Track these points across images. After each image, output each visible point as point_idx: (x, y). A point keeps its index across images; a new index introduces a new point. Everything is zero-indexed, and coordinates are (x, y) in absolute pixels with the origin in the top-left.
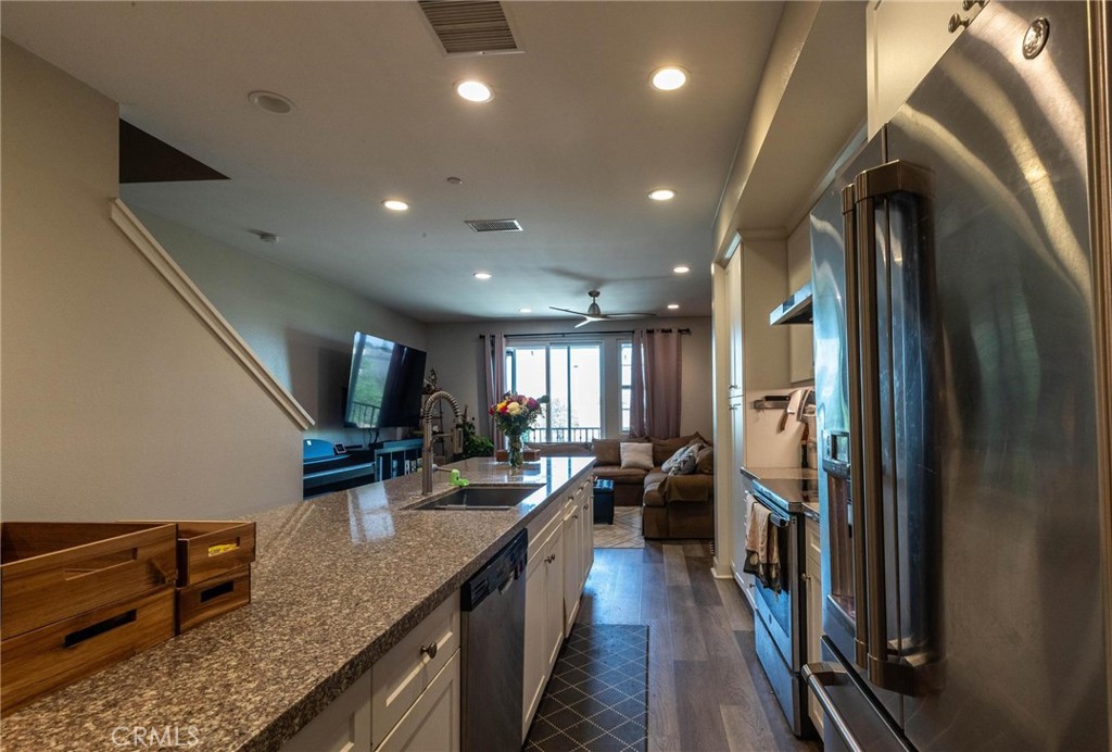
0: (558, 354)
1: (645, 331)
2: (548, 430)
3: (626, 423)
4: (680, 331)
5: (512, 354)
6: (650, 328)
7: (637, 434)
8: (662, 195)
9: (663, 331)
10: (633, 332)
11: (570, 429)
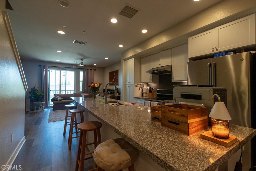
0: (63, 72)
1: (86, 69)
2: (60, 91)
3: (81, 89)
4: (94, 70)
5: (49, 71)
6: (88, 68)
7: (84, 92)
8: (121, 46)
9: (90, 69)
10: (84, 69)
11: (66, 91)
